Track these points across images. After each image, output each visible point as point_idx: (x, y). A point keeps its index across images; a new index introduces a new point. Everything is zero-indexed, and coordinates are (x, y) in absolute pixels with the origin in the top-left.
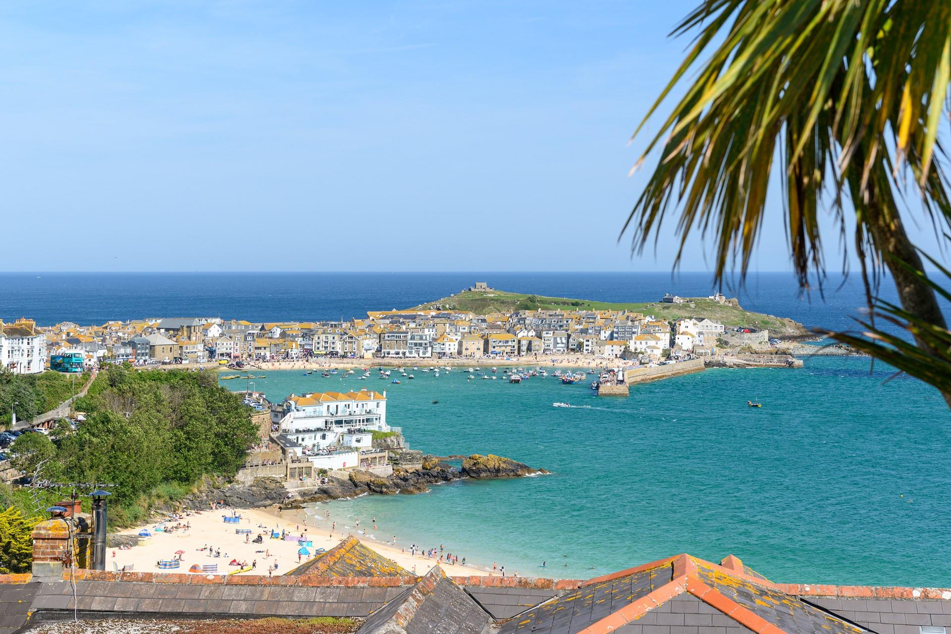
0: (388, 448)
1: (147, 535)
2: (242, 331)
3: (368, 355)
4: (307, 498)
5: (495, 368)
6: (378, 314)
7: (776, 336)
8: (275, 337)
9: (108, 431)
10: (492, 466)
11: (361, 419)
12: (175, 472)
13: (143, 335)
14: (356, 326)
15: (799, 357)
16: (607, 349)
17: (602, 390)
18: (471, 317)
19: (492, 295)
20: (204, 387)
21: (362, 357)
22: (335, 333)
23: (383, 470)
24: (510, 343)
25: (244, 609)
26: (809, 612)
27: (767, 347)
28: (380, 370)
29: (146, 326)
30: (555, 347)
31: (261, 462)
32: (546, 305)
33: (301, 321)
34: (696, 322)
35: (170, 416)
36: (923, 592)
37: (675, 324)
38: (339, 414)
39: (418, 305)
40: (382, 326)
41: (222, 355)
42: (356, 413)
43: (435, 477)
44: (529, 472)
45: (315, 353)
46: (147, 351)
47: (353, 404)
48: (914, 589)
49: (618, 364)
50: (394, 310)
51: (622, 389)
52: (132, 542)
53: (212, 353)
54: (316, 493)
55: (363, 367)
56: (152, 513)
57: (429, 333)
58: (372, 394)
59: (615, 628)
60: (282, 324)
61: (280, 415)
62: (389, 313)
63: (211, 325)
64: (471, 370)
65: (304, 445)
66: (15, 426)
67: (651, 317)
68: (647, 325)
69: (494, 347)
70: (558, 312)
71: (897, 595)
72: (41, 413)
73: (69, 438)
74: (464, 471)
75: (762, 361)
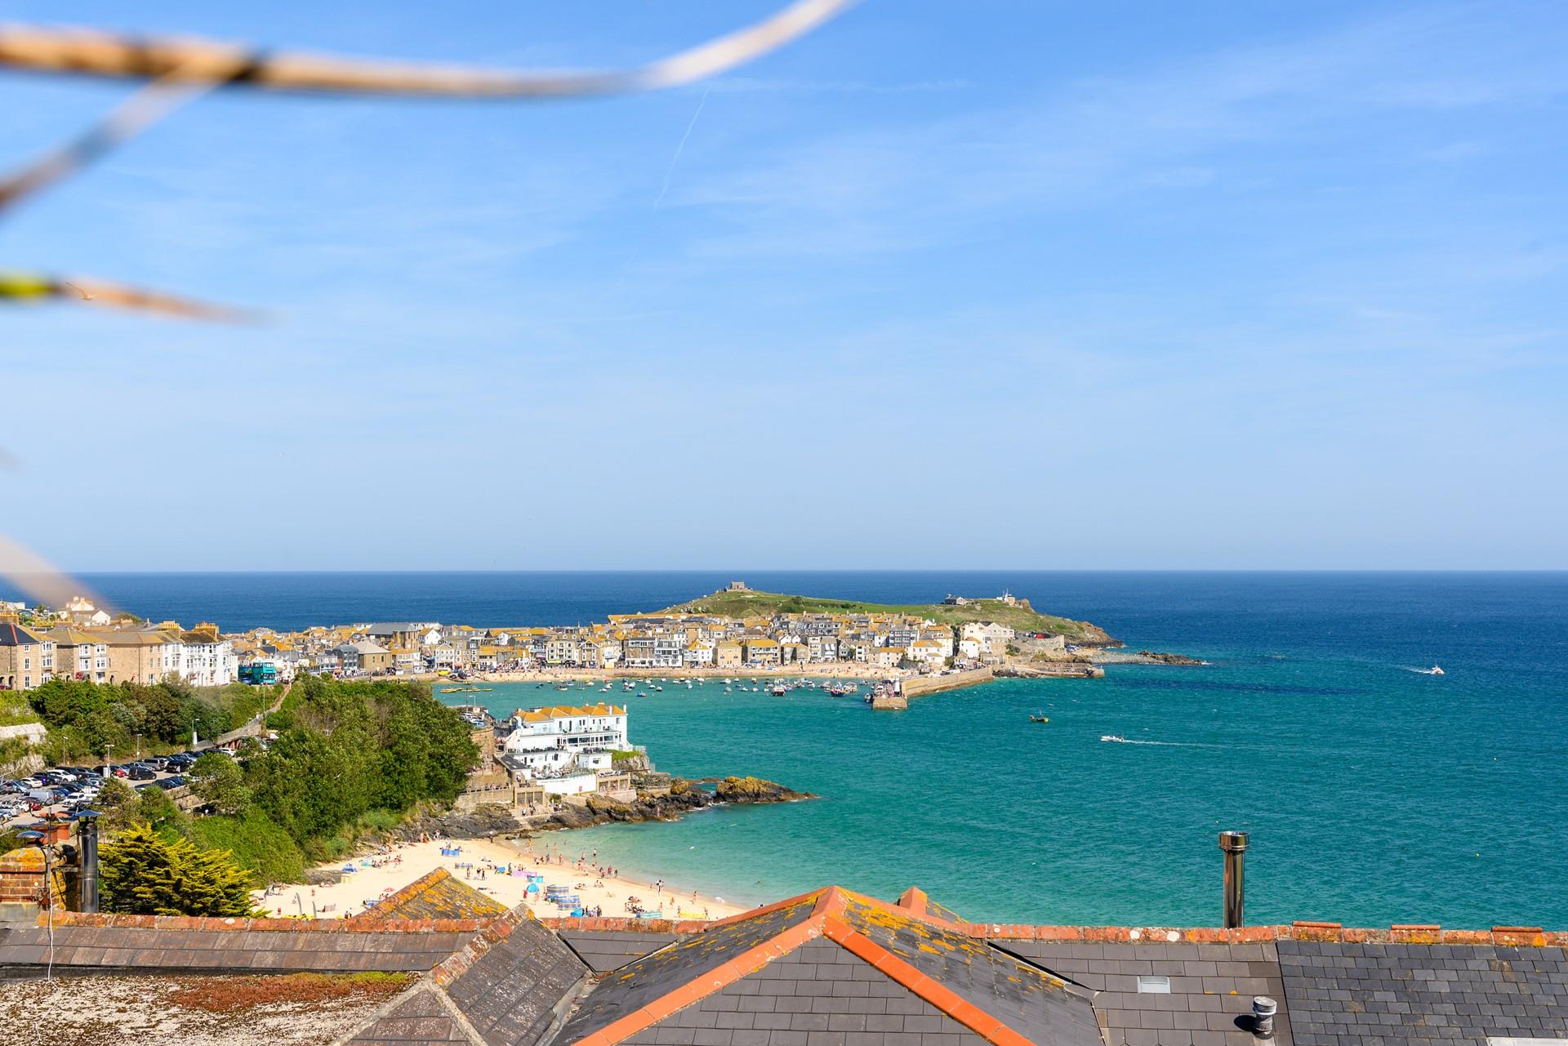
0: (630, 769)
1: (352, 870)
2: (464, 638)
3: (610, 664)
4: (538, 827)
5: (755, 679)
6: (621, 618)
7: (1073, 642)
8: (502, 644)
9: (303, 751)
10: (751, 790)
11: (599, 737)
12: (385, 799)
13: (350, 642)
14: (595, 632)
15: (1098, 665)
16: (883, 657)
17: (876, 703)
18: (727, 621)
19: (751, 596)
20: (416, 701)
21: (603, 667)
22: (571, 640)
23: (626, 795)
24: (772, 651)
25: (270, 962)
26: (995, 961)
27: (1065, 655)
28: (624, 681)
29: (353, 633)
30: (823, 654)
31: (483, 787)
32: (813, 608)
33: (532, 627)
34: (982, 626)
35: (377, 734)
36: (1143, 932)
37: (959, 628)
38: (573, 731)
39: (665, 608)
40: (625, 632)
41: (442, 665)
42: (593, 730)
43: (685, 802)
44: (794, 796)
45: (549, 662)
46: (355, 661)
47: (589, 720)
48: (1131, 929)
49: (895, 674)
50: (639, 613)
51: (899, 703)
52: (335, 878)
53: (431, 663)
54: (548, 821)
55: (603, 678)
56: (358, 845)
57: (679, 639)
58: (611, 708)
59: (724, 985)
60: (509, 629)
61: (505, 733)
62: (633, 617)
63: (428, 631)
64: (728, 681)
65: (533, 767)
66: (196, 745)
67: (932, 621)
68: (927, 630)
69: (754, 655)
70: (826, 615)
71: (1111, 937)
72: (227, 732)
73: (258, 759)
74: (719, 796)
75: (1059, 671)
